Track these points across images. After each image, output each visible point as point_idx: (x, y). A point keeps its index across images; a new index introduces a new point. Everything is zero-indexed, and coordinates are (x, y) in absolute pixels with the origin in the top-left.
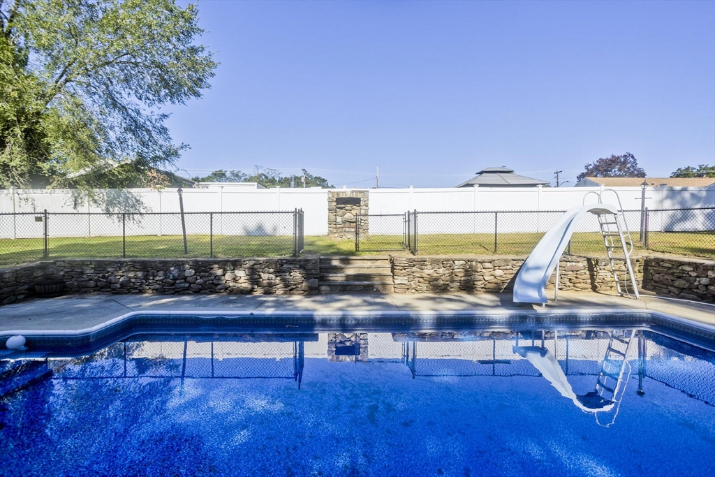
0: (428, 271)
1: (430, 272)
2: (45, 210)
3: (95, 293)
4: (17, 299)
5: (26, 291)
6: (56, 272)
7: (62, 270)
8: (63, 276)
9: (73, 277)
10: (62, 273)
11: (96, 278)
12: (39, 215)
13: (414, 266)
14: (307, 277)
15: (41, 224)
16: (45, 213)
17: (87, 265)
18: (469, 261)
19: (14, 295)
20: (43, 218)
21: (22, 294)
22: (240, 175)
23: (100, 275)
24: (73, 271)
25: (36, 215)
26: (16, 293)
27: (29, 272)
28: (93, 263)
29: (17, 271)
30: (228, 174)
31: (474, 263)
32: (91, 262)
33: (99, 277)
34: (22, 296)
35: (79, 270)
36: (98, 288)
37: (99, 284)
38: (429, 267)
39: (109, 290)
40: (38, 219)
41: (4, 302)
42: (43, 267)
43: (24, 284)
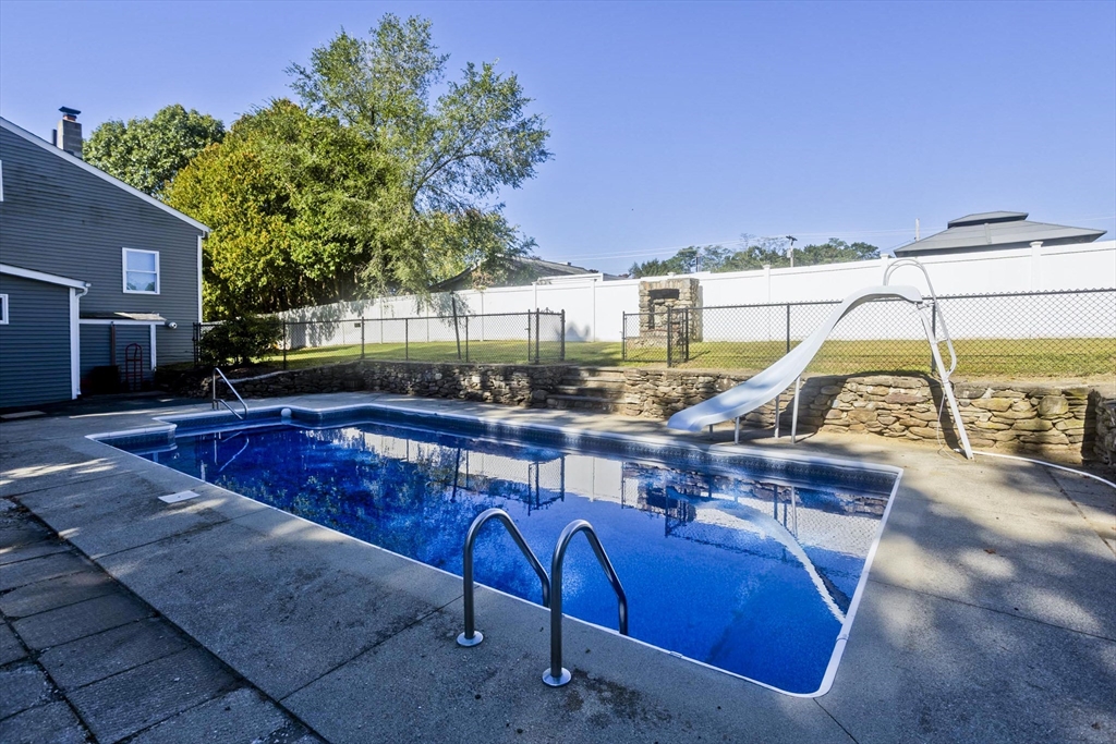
0: (663, 389)
1: (666, 389)
4: (331, 390)
6: (360, 371)
7: (363, 370)
9: (368, 376)
10: (363, 372)
13: (648, 381)
14: (532, 387)
15: (360, 328)
16: (364, 319)
18: (718, 377)
19: (330, 386)
22: (720, 251)
24: (369, 370)
26: (332, 385)
27: (341, 369)
28: (380, 364)
29: (332, 368)
30: (702, 252)
31: (725, 381)
32: (378, 362)
34: (337, 388)
35: (372, 370)
38: (666, 383)
40: (357, 325)
41: (323, 391)
43: (337, 379)
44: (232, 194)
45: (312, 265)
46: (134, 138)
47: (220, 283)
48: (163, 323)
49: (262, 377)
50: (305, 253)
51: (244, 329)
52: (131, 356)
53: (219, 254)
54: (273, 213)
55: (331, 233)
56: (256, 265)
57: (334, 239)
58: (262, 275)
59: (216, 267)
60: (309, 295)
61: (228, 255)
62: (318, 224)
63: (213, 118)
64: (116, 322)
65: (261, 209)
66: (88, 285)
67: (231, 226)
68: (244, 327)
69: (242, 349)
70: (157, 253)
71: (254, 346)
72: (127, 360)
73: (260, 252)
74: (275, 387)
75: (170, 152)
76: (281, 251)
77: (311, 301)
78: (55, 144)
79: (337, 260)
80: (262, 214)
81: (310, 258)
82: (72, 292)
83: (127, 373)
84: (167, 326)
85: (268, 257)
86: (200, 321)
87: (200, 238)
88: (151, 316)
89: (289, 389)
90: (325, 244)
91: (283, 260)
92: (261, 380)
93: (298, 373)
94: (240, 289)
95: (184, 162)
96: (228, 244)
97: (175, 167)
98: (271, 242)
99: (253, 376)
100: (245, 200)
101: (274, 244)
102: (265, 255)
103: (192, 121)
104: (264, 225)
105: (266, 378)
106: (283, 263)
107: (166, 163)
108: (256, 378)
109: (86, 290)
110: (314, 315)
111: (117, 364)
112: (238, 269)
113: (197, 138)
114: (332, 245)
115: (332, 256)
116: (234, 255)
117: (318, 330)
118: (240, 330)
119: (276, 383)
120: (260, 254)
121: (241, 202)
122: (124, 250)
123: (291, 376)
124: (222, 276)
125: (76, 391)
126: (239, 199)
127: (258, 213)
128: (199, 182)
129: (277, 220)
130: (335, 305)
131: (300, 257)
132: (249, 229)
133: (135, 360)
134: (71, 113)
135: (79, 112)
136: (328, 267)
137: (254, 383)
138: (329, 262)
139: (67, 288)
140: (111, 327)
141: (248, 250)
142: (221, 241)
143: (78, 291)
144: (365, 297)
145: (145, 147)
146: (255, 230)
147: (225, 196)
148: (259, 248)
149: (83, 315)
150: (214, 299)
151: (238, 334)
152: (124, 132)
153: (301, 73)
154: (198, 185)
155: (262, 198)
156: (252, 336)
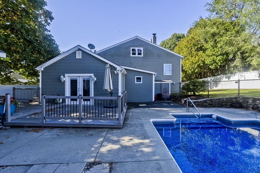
2: (239, 79)
3: (252, 110)
4: (227, 107)
5: (230, 105)
6: (239, 100)
7: (241, 100)
8: (242, 102)
9: (245, 103)
10: (241, 101)
11: (253, 104)
12: (237, 81)
15: (237, 84)
16: (239, 80)
17: (250, 99)
19: (226, 105)
20: (238, 82)
21: (229, 105)
23: (255, 103)
24: (245, 101)
25: (236, 81)
26: (227, 105)
27: (231, 99)
28: (252, 99)
29: (227, 98)
32: (251, 98)
33: (254, 104)
34: (229, 106)
35: (247, 101)
36: (254, 109)
37: (254, 107)
39: (258, 110)
41: (223, 107)
42: (236, 98)
43: (229, 102)
44: (188, 48)
45: (212, 64)
46: (167, 43)
47: (184, 72)
48: (172, 83)
49: (201, 100)
50: (210, 61)
51: (194, 84)
52: (165, 91)
53: (185, 64)
54: (199, 51)
55: (219, 53)
56: (194, 66)
57: (220, 55)
58: (196, 69)
59: (184, 68)
60: (210, 74)
61: (187, 64)
62: (214, 51)
63: (182, 33)
64: (162, 82)
65: (196, 50)
66: (156, 73)
67: (188, 56)
68: (194, 83)
69: (194, 90)
70: (171, 64)
71: (197, 89)
72: (164, 92)
73: (196, 62)
74: (205, 104)
75: (173, 44)
76: (202, 61)
77: (210, 75)
78: (152, 42)
79: (221, 61)
80: (196, 52)
81: (212, 62)
82: (153, 75)
83: (164, 95)
84: (173, 83)
85: (198, 63)
86: (181, 82)
87: (181, 59)
88: (169, 81)
89: (210, 105)
90: (217, 56)
91: (202, 64)
92: (201, 101)
93: (214, 100)
94: (190, 73)
95: (176, 45)
96: (187, 61)
97: (174, 47)
98: (199, 59)
99: (198, 99)
100: (191, 49)
101: (200, 59)
102: (197, 63)
103: (178, 36)
104: (197, 54)
105: (203, 101)
106: (203, 65)
107: (173, 46)
108: (199, 100)
109: (156, 74)
110: (211, 80)
111: (162, 93)
112: (190, 68)
113: (179, 39)
114: (220, 57)
115: (219, 60)
116: (189, 64)
117: (212, 84)
118: (193, 84)
119: (206, 103)
120: (196, 63)
121: (190, 50)
122: (164, 64)
123: (211, 101)
124: (185, 70)
125: (154, 100)
126: (190, 49)
127: (195, 51)
128: (180, 48)
129: (201, 52)
130: (219, 77)
131: (208, 62)
132: (192, 57)
133: (166, 92)
134: (154, 34)
135: (156, 34)
136: (218, 64)
137: (199, 102)
138: (218, 62)
139: (152, 74)
140: (161, 84)
141: (193, 62)
142: (185, 61)
143: (155, 75)
144: (232, 73)
145: (169, 44)
146: (194, 57)
147: (186, 49)
148: (196, 61)
149: (155, 81)
150: (183, 76)
151: (192, 86)
152: (165, 42)
153: (209, 5)
154: (179, 49)
155: (196, 47)
156: (197, 86)
